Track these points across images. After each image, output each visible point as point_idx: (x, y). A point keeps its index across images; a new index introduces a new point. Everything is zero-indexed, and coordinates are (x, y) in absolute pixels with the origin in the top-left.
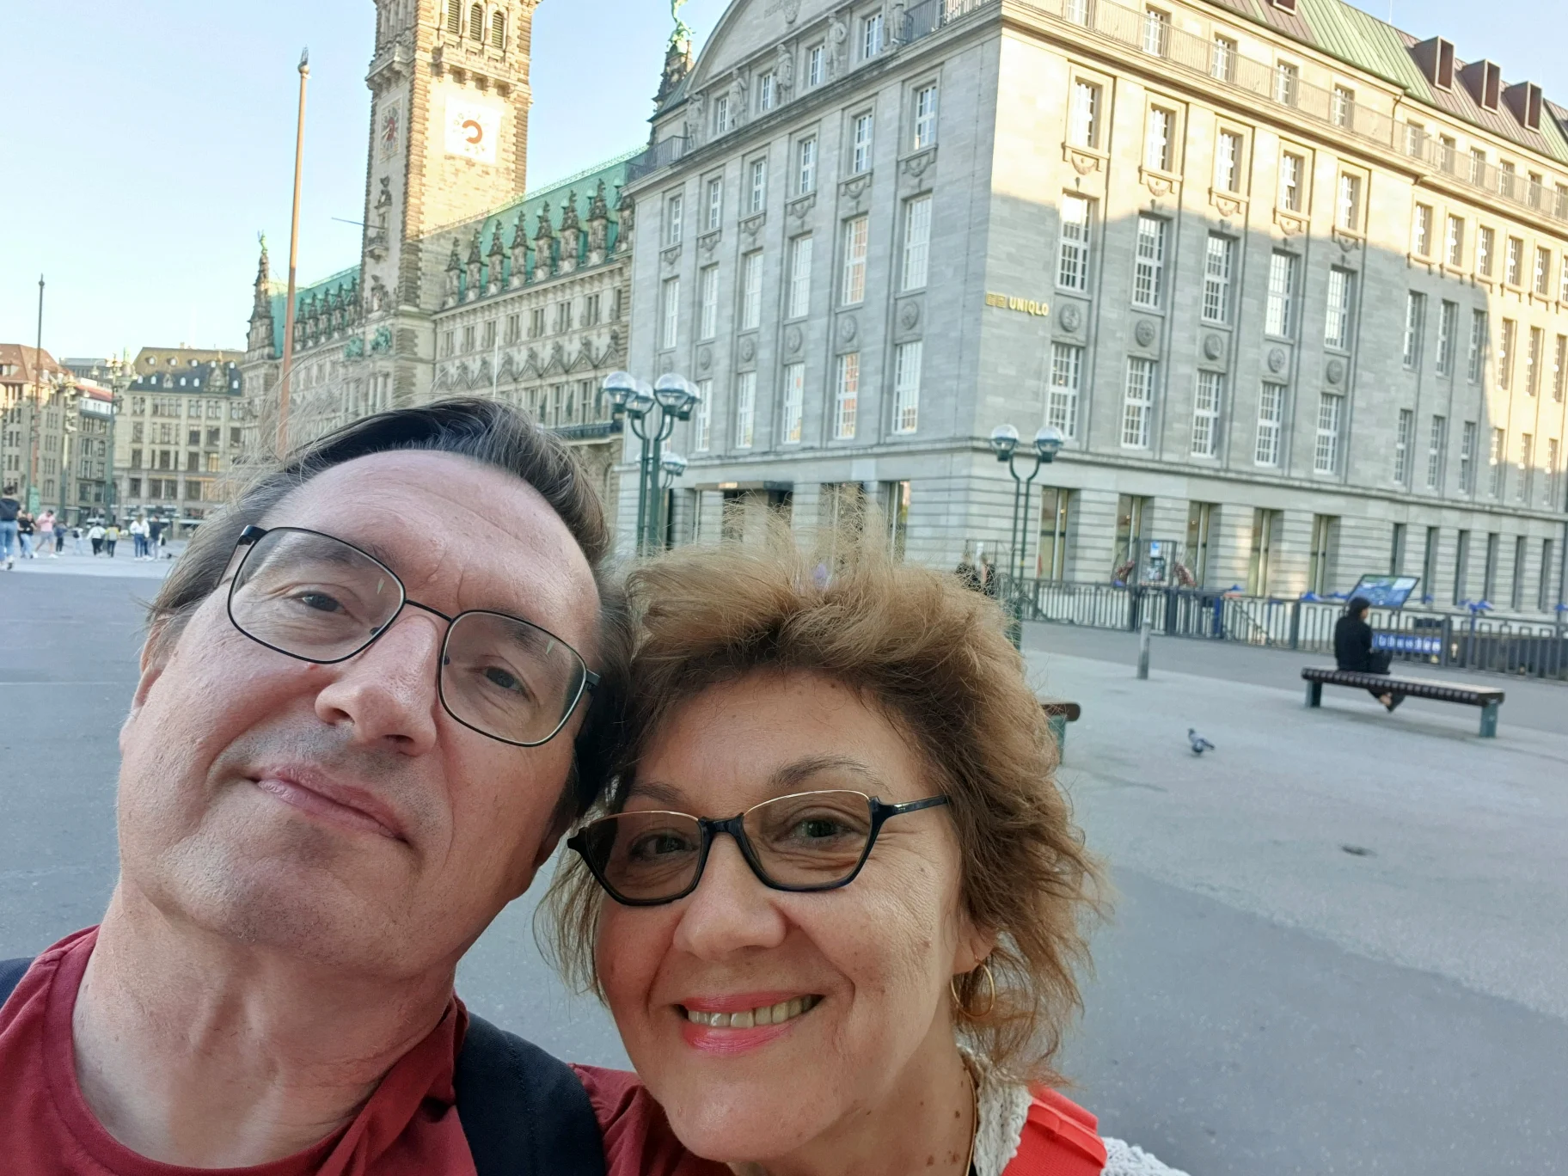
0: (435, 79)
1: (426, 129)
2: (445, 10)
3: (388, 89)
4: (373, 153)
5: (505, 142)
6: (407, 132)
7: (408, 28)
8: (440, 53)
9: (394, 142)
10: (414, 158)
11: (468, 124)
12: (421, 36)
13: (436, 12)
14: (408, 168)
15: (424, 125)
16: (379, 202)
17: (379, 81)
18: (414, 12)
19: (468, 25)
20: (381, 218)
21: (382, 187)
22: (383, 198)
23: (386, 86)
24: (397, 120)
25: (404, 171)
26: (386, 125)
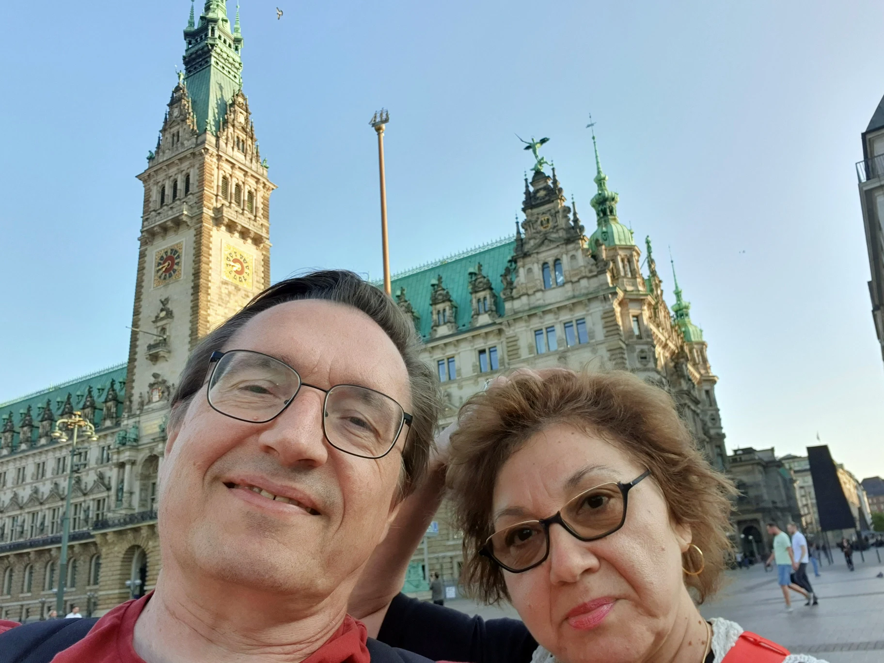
0: (215, 228)
1: (210, 262)
2: (220, 184)
3: (164, 237)
4: (143, 284)
5: (257, 276)
6: (193, 264)
7: (191, 194)
8: (218, 211)
9: (174, 272)
10: (202, 281)
11: (236, 261)
12: (206, 198)
13: (215, 184)
14: (196, 289)
15: (208, 258)
16: (157, 317)
17: (159, 230)
18: (197, 183)
19: (234, 196)
20: (159, 329)
21: (161, 306)
22: (163, 314)
23: (162, 234)
24: (179, 257)
25: (191, 291)
26: (162, 262)
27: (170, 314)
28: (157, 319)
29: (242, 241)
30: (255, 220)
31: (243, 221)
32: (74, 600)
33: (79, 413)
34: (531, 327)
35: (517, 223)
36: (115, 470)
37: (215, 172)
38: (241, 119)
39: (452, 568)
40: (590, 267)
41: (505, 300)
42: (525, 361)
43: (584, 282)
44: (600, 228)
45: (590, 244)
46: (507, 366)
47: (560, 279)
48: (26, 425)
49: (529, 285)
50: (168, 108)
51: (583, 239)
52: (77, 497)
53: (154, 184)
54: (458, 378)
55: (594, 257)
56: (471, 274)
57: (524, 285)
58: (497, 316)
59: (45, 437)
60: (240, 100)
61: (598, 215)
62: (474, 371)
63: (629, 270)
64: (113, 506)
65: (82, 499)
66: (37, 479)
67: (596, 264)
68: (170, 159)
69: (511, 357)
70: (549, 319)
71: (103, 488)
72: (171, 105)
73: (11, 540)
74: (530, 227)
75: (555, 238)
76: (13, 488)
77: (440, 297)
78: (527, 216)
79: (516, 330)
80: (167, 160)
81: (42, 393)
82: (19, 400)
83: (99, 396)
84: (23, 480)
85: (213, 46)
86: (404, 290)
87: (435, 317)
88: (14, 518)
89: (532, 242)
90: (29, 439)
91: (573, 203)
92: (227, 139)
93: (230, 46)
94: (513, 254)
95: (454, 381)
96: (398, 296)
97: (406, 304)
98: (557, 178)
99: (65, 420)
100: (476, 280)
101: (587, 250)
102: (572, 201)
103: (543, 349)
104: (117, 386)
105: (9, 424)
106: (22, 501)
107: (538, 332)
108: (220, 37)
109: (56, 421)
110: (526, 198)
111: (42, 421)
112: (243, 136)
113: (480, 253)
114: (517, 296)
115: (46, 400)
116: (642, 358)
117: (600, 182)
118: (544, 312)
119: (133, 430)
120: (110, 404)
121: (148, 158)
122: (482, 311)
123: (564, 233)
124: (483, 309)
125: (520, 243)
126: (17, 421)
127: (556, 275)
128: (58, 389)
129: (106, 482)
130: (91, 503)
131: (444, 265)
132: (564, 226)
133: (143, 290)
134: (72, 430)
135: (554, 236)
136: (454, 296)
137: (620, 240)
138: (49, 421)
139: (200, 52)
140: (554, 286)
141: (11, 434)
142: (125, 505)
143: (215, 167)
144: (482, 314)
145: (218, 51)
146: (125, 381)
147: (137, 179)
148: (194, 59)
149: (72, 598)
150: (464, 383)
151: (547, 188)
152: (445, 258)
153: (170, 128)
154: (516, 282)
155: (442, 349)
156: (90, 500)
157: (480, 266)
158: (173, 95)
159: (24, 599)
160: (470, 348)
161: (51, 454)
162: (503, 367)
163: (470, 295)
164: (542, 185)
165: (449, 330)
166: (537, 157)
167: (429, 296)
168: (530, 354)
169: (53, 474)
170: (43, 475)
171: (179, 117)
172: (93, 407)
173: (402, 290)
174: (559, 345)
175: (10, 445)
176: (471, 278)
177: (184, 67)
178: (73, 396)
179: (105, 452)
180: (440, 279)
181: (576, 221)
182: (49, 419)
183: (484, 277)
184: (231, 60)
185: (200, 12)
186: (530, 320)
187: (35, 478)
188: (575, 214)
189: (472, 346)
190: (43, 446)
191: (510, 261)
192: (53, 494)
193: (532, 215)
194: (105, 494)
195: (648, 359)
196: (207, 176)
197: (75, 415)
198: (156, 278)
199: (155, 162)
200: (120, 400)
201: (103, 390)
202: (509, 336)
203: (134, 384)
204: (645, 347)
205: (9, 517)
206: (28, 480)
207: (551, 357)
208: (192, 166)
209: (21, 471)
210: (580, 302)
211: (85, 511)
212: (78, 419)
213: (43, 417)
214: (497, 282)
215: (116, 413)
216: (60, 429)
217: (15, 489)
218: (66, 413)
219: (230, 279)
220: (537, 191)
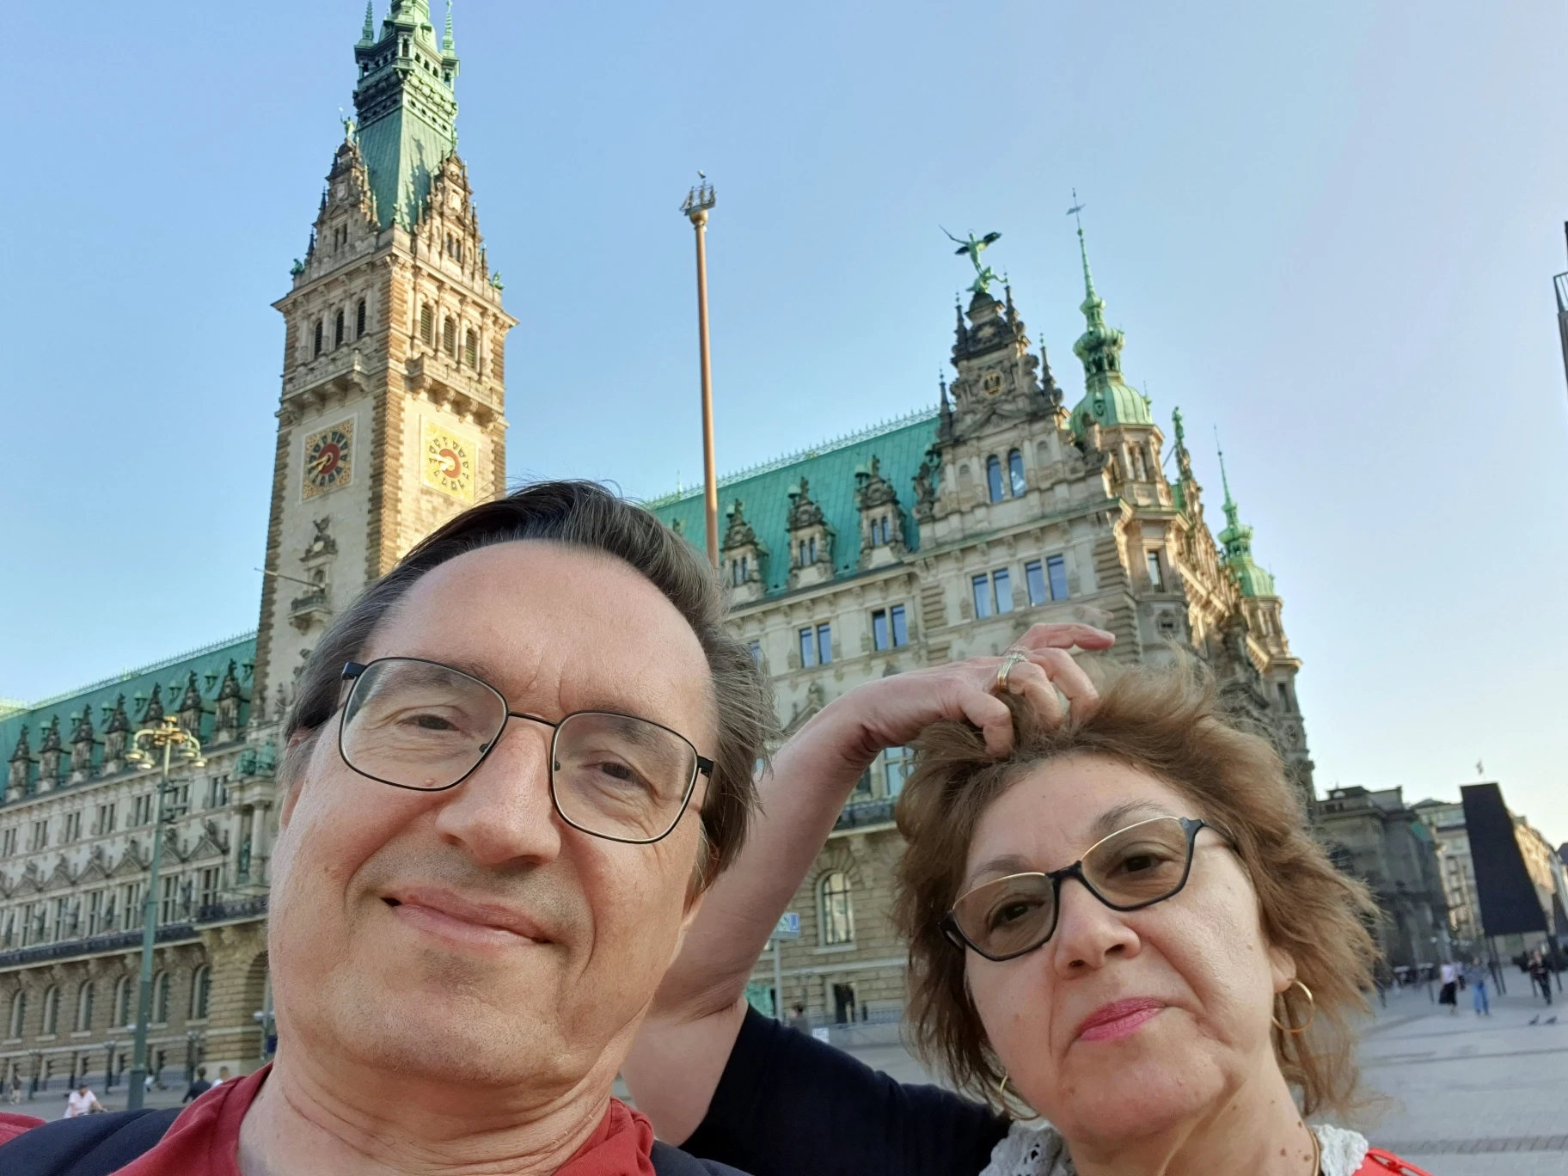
0: (409, 396)
1: (401, 454)
2: (419, 317)
3: (320, 411)
4: (285, 493)
5: (483, 479)
6: (371, 459)
7: (368, 335)
8: (415, 365)
9: (338, 473)
10: (387, 488)
11: (445, 453)
12: (393, 343)
13: (408, 318)
14: (377, 501)
15: (398, 448)
16: (308, 551)
17: (311, 400)
18: (378, 317)
19: (442, 338)
20: (313, 572)
21: (316, 532)
22: (319, 546)
23: (318, 407)
24: (346, 446)
25: (368, 506)
26: (317, 454)
27: (330, 547)
28: (309, 554)
29: (456, 418)
30: (479, 381)
31: (457, 383)
32: (164, 1044)
33: (174, 719)
34: (967, 570)
35: (943, 385)
36: (236, 819)
37: (410, 296)
38: (455, 202)
39: (823, 995)
40: (1071, 463)
41: (921, 522)
42: (956, 630)
43: (1062, 491)
44: (1091, 394)
45: (1073, 422)
46: (922, 639)
47: (1019, 485)
48: (82, 740)
49: (962, 496)
50: (327, 183)
51: (1060, 413)
52: (172, 865)
53: (303, 318)
54: (835, 660)
55: (1080, 445)
56: (859, 475)
57: (954, 495)
58: (905, 551)
59: (115, 761)
60: (453, 168)
61: (1088, 370)
62: (864, 648)
63: (1142, 469)
64: (232, 881)
65: (178, 869)
66: (101, 832)
67: (1084, 459)
68: (331, 273)
69: (930, 624)
70: (999, 557)
71: (215, 850)
72: (332, 178)
73: (57, 938)
74: (965, 391)
75: (1010, 411)
76: (59, 848)
77: (805, 517)
78: (960, 372)
79: (940, 576)
80: (325, 276)
81: (110, 683)
82: (70, 696)
83: (209, 690)
84: (77, 835)
85: (405, 72)
86: (740, 504)
87: (795, 552)
88: (60, 901)
89: (969, 419)
90: (88, 764)
91: (1043, 349)
92: (430, 238)
93: (435, 72)
94: (935, 440)
95: (828, 666)
96: (730, 516)
97: (743, 529)
98: (1014, 305)
99: (150, 732)
100: (868, 487)
101: (1068, 433)
102: (1040, 345)
103: (987, 610)
104: (239, 673)
105: (53, 737)
106: (75, 871)
107: (978, 580)
108: (418, 58)
109: (134, 733)
110: (959, 341)
111: (109, 733)
112: (457, 232)
113: (877, 439)
114: (942, 515)
115: (115, 696)
116: (1164, 626)
117: (1091, 311)
118: (990, 544)
119: (266, 749)
120: (227, 703)
121: (292, 273)
122: (879, 541)
123: (1027, 402)
124: (881, 538)
125: (947, 420)
126: (66, 733)
127: (1011, 477)
128: (137, 678)
129: (221, 839)
130: (195, 876)
131: (812, 460)
132: (1026, 390)
133: (284, 504)
134: (162, 748)
135: (1008, 407)
136: (829, 515)
137: (1126, 415)
138: (123, 733)
139: (384, 84)
140: (1008, 497)
141: (56, 754)
142: (254, 879)
143: (408, 287)
144: (879, 547)
145: (415, 82)
146: (252, 663)
147: (273, 310)
148: (373, 97)
149: (161, 1040)
150: (845, 670)
151: (995, 322)
152: (814, 447)
153: (332, 219)
154: (939, 489)
155: (808, 609)
156: (193, 870)
157: (876, 462)
158: (336, 160)
159: (79, 1041)
160: (856, 607)
161: (124, 790)
162: (915, 642)
163: (858, 513)
164: (987, 316)
165: (821, 575)
166: (978, 267)
167: (785, 515)
168: (965, 618)
169: (128, 825)
170: (111, 827)
171: (347, 199)
172: (198, 707)
173: (738, 504)
174: (1017, 602)
175: (54, 773)
176: (860, 482)
177: (355, 110)
178: (164, 688)
179: (219, 787)
180: (804, 484)
181: (1048, 380)
182: (122, 730)
183: (884, 482)
184: (437, 99)
185: (383, 13)
186: (964, 558)
187: (97, 831)
188: (1046, 369)
189: (862, 604)
190: (111, 775)
191: (929, 453)
192: (129, 860)
193: (969, 370)
194: (218, 861)
195: (1175, 629)
196: (395, 304)
197: (167, 722)
198: (307, 482)
199: (305, 279)
200: (246, 697)
201: (215, 678)
202: (927, 586)
203: (269, 669)
204: (1171, 607)
205: (53, 899)
206: (86, 834)
207: (1002, 625)
208: (370, 286)
209: (73, 819)
210: (1055, 526)
211: (184, 890)
212: (171, 729)
213: (112, 725)
214: (906, 492)
215: (238, 719)
216: (141, 747)
217: (62, 851)
218: (152, 719)
219: (435, 485)
220: (978, 328)
